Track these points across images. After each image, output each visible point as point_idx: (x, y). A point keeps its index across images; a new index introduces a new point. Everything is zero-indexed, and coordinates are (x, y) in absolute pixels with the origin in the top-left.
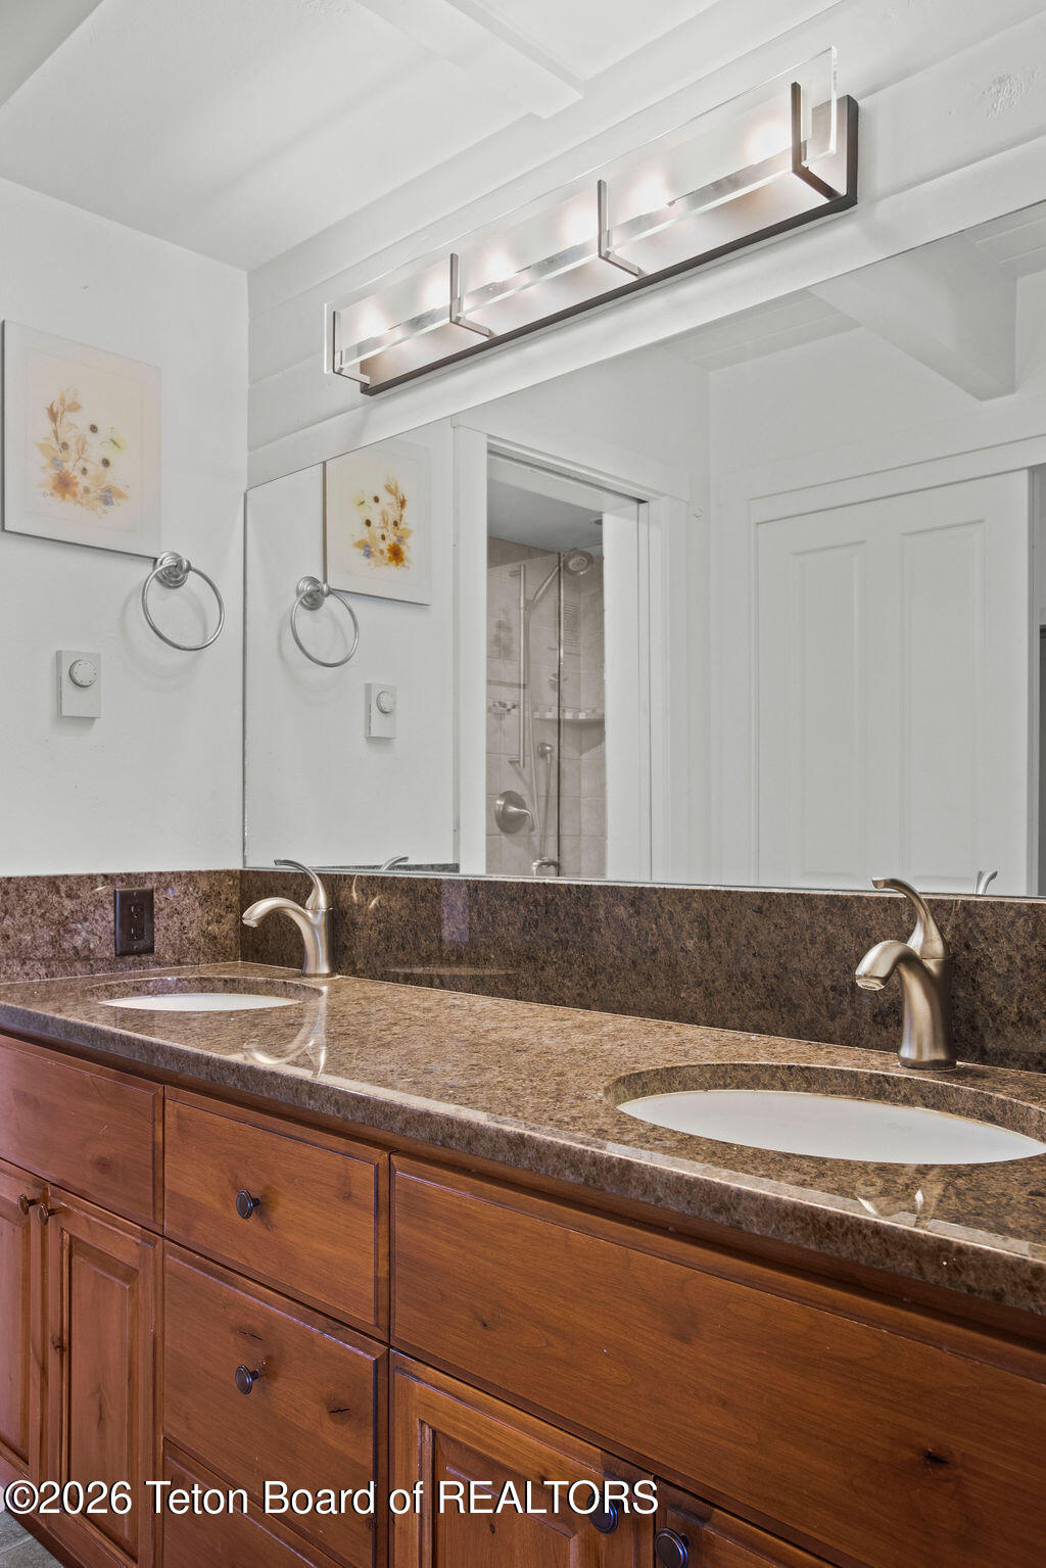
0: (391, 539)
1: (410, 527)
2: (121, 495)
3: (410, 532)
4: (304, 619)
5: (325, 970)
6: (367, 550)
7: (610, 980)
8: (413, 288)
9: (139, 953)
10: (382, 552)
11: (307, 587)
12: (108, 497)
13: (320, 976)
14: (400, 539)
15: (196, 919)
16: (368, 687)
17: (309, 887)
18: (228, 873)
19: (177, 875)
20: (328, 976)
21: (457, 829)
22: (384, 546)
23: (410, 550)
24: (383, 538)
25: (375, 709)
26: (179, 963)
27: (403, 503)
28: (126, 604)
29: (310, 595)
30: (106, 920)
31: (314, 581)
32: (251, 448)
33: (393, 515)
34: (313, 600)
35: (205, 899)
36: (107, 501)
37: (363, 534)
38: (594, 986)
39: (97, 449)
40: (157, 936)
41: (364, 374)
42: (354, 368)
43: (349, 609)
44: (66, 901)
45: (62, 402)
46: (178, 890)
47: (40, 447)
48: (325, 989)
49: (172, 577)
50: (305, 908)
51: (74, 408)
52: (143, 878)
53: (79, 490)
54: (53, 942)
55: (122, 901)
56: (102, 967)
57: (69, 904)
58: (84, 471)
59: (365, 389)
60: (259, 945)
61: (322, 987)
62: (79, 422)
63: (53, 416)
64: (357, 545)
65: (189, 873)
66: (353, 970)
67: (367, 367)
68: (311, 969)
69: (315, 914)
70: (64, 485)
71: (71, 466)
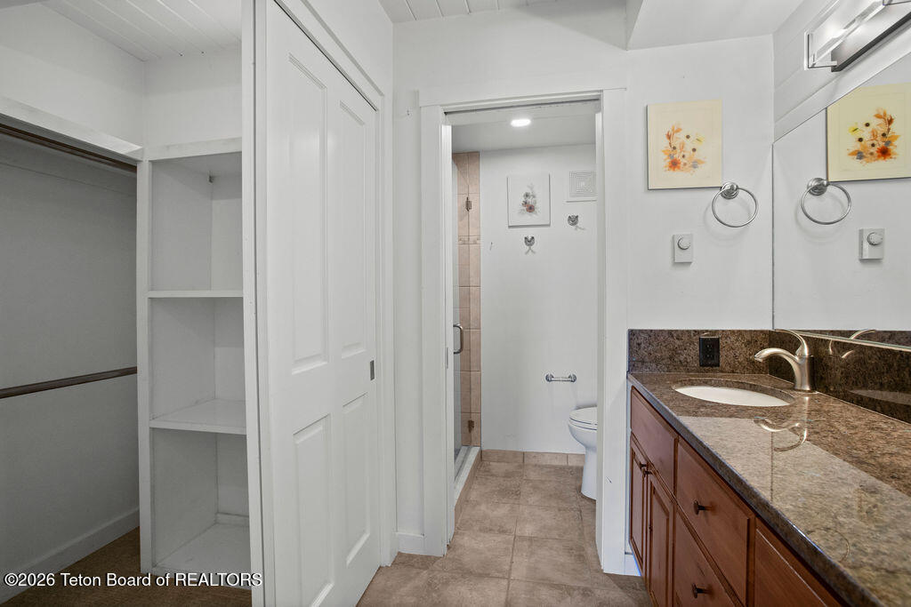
0: (880, 144)
1: (897, 134)
2: (703, 162)
3: (897, 137)
4: (812, 203)
5: (808, 388)
6: (860, 155)
9: (712, 366)
10: (872, 154)
11: (814, 184)
12: (695, 164)
13: (805, 391)
14: (888, 143)
15: (742, 352)
16: (861, 232)
17: (798, 344)
18: (762, 332)
19: (733, 332)
20: (809, 391)
22: (874, 150)
23: (897, 147)
24: (873, 145)
25: (866, 245)
26: (733, 372)
27: (890, 122)
28: (705, 212)
29: (815, 188)
30: (694, 351)
31: (819, 180)
32: (776, 121)
33: (881, 130)
34: (818, 190)
35: (748, 343)
36: (695, 167)
37: (857, 146)
39: (689, 145)
40: (721, 359)
41: (832, 60)
42: (825, 59)
43: (844, 191)
44: (676, 341)
45: (673, 130)
46: (733, 338)
47: (664, 151)
48: (807, 398)
49: (730, 194)
50: (794, 354)
51: (679, 130)
52: (715, 332)
53: (681, 165)
54: (670, 358)
55: (703, 343)
56: (692, 371)
57: (678, 342)
58: (683, 156)
59: (834, 69)
60: (778, 368)
61: (805, 397)
62: (682, 136)
63: (669, 137)
64: (852, 154)
65: (739, 331)
66: (827, 391)
67: (834, 55)
68: (798, 387)
69: (801, 358)
70: (674, 164)
71: (678, 156)
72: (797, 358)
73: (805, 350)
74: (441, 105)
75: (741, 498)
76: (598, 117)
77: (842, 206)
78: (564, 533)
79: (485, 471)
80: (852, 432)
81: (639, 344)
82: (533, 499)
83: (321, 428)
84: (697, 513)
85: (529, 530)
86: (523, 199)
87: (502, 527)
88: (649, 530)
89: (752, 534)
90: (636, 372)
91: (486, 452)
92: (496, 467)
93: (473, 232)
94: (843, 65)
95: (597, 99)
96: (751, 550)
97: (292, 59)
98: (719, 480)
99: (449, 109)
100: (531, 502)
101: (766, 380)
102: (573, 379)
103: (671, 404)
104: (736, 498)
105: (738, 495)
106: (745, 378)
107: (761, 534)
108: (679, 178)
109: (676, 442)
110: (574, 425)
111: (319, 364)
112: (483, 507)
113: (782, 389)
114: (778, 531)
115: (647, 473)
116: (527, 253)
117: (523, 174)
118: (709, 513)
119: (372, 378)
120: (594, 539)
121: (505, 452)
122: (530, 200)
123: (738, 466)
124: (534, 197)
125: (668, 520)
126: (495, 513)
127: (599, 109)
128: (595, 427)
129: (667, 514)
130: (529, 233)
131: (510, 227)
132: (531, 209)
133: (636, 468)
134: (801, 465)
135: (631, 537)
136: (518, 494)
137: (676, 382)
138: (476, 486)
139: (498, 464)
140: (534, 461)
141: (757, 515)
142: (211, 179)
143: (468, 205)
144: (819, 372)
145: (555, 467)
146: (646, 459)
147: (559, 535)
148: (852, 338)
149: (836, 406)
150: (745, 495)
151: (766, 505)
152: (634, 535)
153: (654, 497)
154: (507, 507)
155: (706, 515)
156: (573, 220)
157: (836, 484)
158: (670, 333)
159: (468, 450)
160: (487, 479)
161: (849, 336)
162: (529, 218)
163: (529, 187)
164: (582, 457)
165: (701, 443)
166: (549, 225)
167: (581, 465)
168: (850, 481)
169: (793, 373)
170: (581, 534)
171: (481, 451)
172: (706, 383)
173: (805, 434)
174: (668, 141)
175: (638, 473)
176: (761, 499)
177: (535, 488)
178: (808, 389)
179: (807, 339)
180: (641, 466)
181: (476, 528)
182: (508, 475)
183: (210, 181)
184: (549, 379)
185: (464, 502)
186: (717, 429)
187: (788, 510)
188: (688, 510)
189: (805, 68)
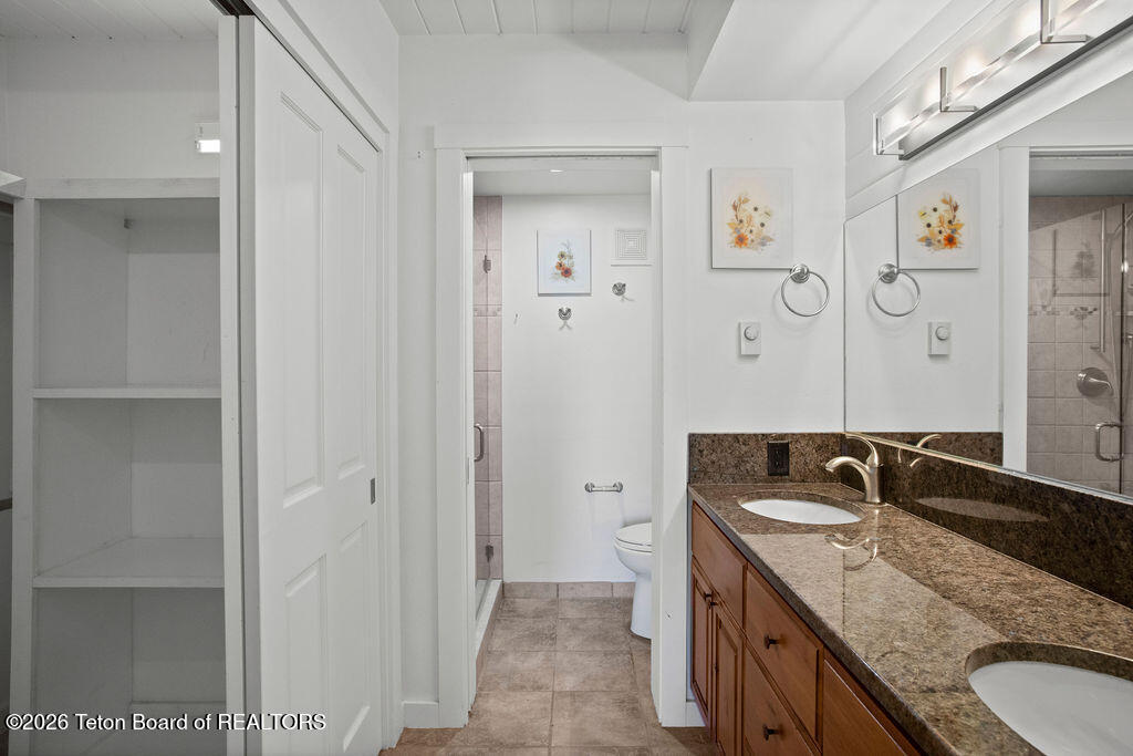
0: (947, 231)
1: (962, 222)
2: (771, 240)
3: (962, 225)
4: (884, 291)
6: (928, 242)
7: (1057, 553)
8: (919, 95)
9: (781, 475)
10: (939, 241)
11: (886, 270)
12: (764, 241)
13: (875, 503)
14: (954, 231)
15: (813, 457)
16: (930, 325)
17: (868, 452)
18: (833, 435)
19: (803, 435)
20: (879, 504)
21: (1001, 411)
22: (941, 237)
23: (963, 236)
24: (940, 232)
25: (935, 339)
26: (803, 481)
27: (956, 208)
28: (774, 297)
29: (887, 275)
30: (762, 457)
31: (891, 266)
32: (847, 198)
33: (948, 217)
34: (889, 277)
35: (819, 448)
36: (763, 244)
37: (926, 232)
38: (1045, 554)
39: (757, 219)
40: (791, 466)
41: (900, 148)
42: (892, 147)
43: (914, 280)
44: (743, 446)
45: (740, 200)
46: (803, 443)
47: (729, 224)
48: (877, 511)
49: (800, 277)
50: (865, 463)
51: (746, 201)
52: (783, 436)
53: (749, 242)
54: (736, 466)
55: (771, 447)
56: (761, 481)
57: (744, 448)
58: (751, 231)
59: (901, 157)
60: (849, 477)
61: (876, 510)
62: (749, 207)
63: (735, 208)
64: (921, 240)
65: (809, 434)
66: (896, 502)
67: (901, 144)
68: (868, 500)
69: (871, 467)
70: (741, 240)
71: (744, 231)
72: (867, 467)
73: (875, 459)
74: (464, 149)
75: (810, 628)
76: (655, 175)
77: (913, 296)
78: (614, 683)
79: (510, 611)
80: (915, 550)
81: (701, 451)
82: (573, 643)
83: (315, 573)
84: (768, 648)
85: (569, 683)
86: (557, 260)
87: (535, 682)
88: (714, 670)
89: (820, 665)
90: (698, 484)
91: (510, 584)
92: (524, 604)
93: (492, 300)
94: (910, 155)
95: (654, 156)
96: (820, 681)
97: (285, 99)
98: (791, 612)
99: (471, 153)
100: (570, 647)
101: (838, 490)
102: (619, 488)
103: (739, 525)
104: (805, 628)
105: (807, 625)
106: (817, 488)
107: (829, 666)
108: (746, 256)
109: (745, 569)
110: (622, 548)
111: (314, 490)
112: (510, 659)
113: (853, 501)
114: (843, 659)
115: (713, 604)
116: (561, 328)
117: (557, 228)
118: (779, 646)
119: (373, 501)
120: (649, 687)
121: (533, 585)
122: (566, 262)
123: (808, 595)
124: (571, 257)
125: (736, 657)
126: (526, 664)
127: (657, 168)
128: (649, 549)
129: (736, 651)
130: (565, 303)
131: (540, 295)
132: (567, 273)
133: (699, 598)
134: (865, 590)
135: (693, 680)
136: (553, 638)
137: (742, 495)
138: (499, 631)
139: (526, 601)
140: (571, 594)
141: (825, 646)
142: (127, 224)
143: (486, 265)
144: (890, 484)
145: (597, 600)
146: (712, 587)
147: (608, 687)
148: (919, 445)
149: (904, 520)
150: (814, 626)
151: (832, 635)
152: (697, 678)
153: (720, 632)
154: (541, 656)
155: (777, 649)
156: (620, 289)
157: (895, 608)
158: (736, 437)
159: (487, 585)
160: (512, 622)
161: (915, 444)
162: (564, 285)
163: (563, 244)
164: (632, 586)
165: (771, 571)
166: (589, 294)
167: (629, 595)
168: (908, 604)
169: (864, 485)
170: (634, 683)
171: (503, 585)
172: (775, 496)
173: (876, 550)
174: (732, 212)
175: (702, 605)
176: (828, 630)
177: (575, 628)
178: (878, 501)
179: (877, 446)
180: (705, 596)
181: (503, 685)
182: (538, 615)
183: (126, 226)
184: (589, 488)
185: (486, 653)
186: (788, 554)
187: (851, 639)
188: (758, 644)
189: (875, 153)
